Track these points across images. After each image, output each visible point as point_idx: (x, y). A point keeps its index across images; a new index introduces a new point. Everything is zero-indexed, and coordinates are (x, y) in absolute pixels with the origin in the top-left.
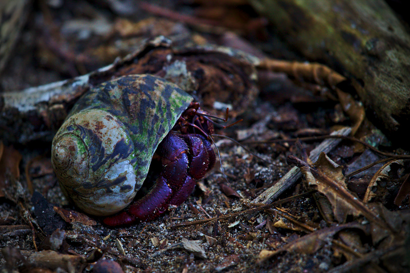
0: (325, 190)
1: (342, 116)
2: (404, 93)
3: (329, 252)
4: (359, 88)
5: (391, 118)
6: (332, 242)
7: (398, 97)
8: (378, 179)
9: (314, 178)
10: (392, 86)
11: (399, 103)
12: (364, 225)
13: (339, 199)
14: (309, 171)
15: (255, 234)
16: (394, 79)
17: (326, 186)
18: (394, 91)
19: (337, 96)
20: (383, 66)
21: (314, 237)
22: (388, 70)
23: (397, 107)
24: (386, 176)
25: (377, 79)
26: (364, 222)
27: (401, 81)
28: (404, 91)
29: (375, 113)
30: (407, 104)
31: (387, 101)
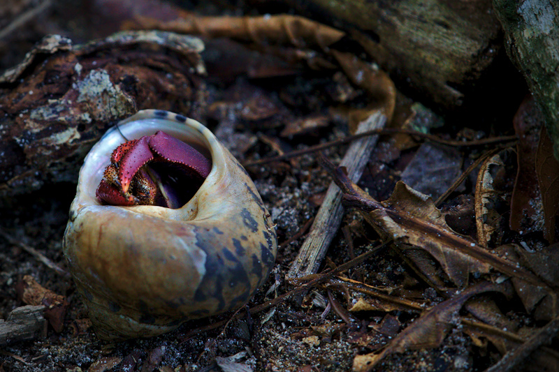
0: (420, 240)
1: (350, 90)
2: (461, 46)
3: (463, 340)
4: (370, 44)
5: (446, 87)
6: (463, 323)
7: (452, 55)
8: (484, 201)
9: (397, 225)
10: (435, 38)
11: (456, 63)
12: (502, 284)
13: (449, 250)
14: (386, 215)
15: (324, 328)
16: (433, 26)
17: (419, 234)
18: (441, 45)
19: (335, 61)
20: (405, 6)
21: (431, 319)
22: (418, 12)
23: (454, 70)
24: (492, 192)
25: (403, 28)
26: (499, 281)
27: (446, 27)
28: (458, 43)
29: (409, 80)
30: (473, 64)
31: (434, 62)
